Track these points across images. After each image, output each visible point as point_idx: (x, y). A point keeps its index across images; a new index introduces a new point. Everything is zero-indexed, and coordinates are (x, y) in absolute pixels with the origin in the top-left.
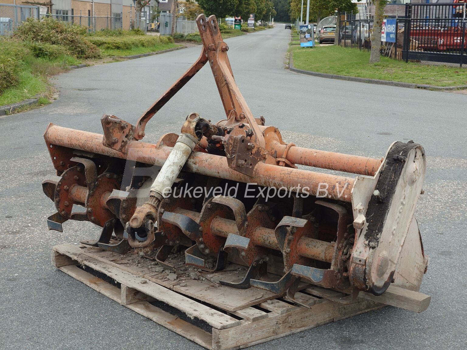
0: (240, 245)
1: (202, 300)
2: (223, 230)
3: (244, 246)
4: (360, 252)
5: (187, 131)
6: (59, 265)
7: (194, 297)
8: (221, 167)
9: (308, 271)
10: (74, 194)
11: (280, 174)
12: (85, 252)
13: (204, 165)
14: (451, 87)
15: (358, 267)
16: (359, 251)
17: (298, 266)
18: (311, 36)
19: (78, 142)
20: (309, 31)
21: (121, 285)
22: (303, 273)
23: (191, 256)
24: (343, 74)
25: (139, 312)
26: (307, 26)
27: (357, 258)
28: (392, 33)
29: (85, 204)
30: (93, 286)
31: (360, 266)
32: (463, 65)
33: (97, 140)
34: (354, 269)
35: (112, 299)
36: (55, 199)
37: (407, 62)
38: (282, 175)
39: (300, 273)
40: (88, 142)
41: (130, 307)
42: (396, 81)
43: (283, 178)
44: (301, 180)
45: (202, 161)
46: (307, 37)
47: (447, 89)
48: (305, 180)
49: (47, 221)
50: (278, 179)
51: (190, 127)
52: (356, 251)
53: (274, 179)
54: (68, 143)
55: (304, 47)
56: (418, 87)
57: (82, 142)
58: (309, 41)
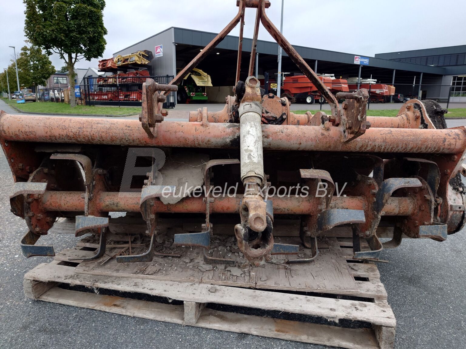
0: (356, 220)
1: (307, 291)
2: (280, 207)
3: (361, 220)
4: (454, 200)
5: (253, 98)
6: (39, 294)
7: (294, 290)
8: (304, 137)
9: (437, 230)
10: (48, 203)
11: (381, 134)
12: (85, 271)
13: (279, 137)
14: (124, 115)
15: (455, 214)
16: (452, 198)
17: (425, 227)
18: (23, 97)
19: (65, 131)
20: (21, 95)
21: (184, 302)
22: (431, 233)
23: (279, 245)
24: (60, 113)
25: (221, 329)
26: (19, 92)
27: (456, 206)
28: (78, 93)
29: (85, 212)
30: (115, 310)
31: (458, 213)
32: (120, 106)
33: (99, 125)
34: (451, 217)
35: (163, 320)
36: (25, 215)
37: (90, 106)
38: (384, 136)
39: (429, 233)
40: (84, 129)
41: (203, 324)
42: (94, 114)
43: (386, 139)
44: (406, 137)
45: (277, 133)
46: (20, 98)
47: (123, 116)
48: (412, 137)
49: (22, 247)
50: (380, 140)
51: (256, 94)
52: (450, 199)
53: (375, 141)
54: (46, 135)
55: (19, 103)
56: (107, 116)
57: (73, 131)
58: (22, 100)
